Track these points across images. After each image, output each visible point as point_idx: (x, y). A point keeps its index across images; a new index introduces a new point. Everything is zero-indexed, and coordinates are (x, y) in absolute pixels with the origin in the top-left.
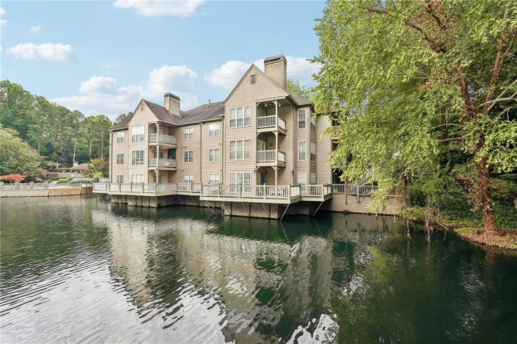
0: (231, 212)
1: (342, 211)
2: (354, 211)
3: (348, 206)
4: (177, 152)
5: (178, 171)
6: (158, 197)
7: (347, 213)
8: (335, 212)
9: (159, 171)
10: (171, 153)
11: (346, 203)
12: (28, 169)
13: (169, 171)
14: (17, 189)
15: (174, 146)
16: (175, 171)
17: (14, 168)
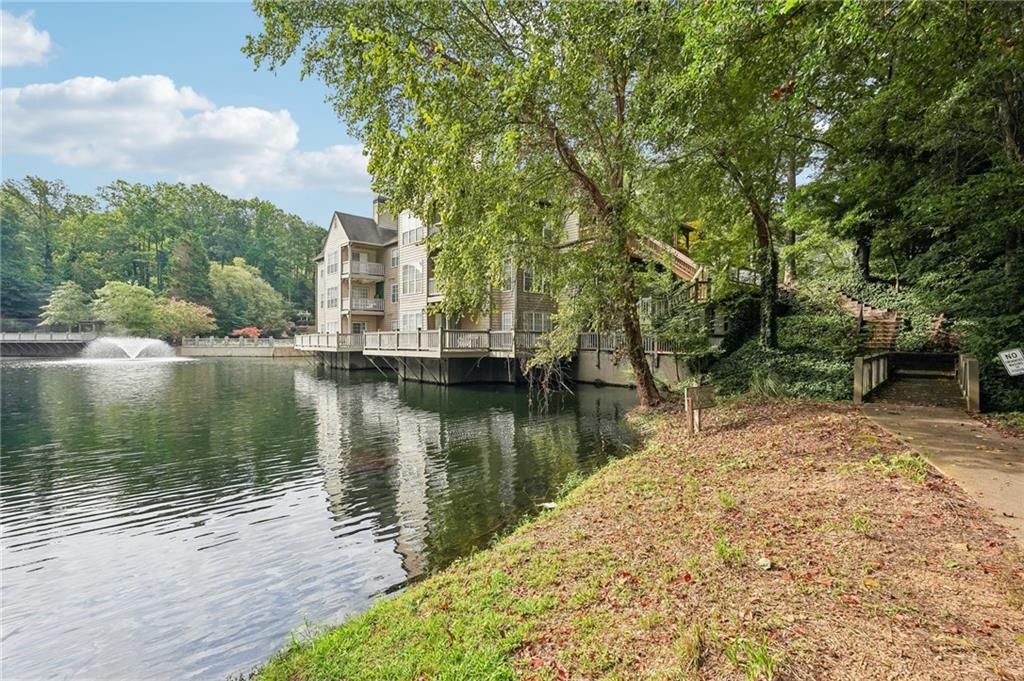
0: (405, 373)
1: (593, 380)
2: (611, 382)
3: (602, 372)
4: (386, 286)
5: (386, 317)
6: (351, 353)
7: (600, 384)
8: (584, 383)
9: (353, 315)
10: (379, 289)
11: (598, 366)
12: (268, 321)
13: (377, 316)
14: (242, 345)
15: (379, 279)
16: (383, 317)
17: (253, 320)
